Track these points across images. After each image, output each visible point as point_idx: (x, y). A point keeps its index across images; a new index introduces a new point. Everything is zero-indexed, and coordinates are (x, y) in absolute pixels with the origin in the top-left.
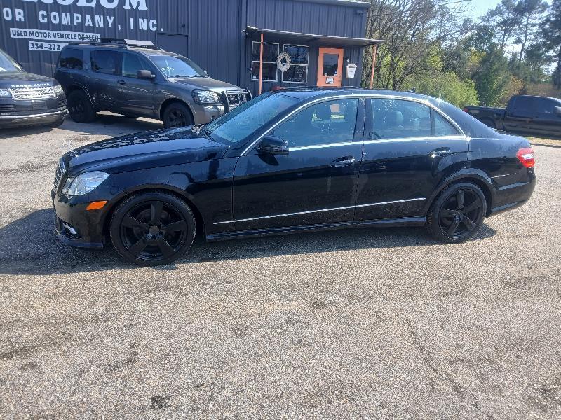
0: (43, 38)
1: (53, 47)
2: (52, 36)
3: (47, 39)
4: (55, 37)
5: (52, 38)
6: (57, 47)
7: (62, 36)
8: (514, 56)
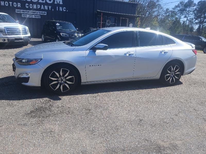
0: (27, 13)
1: (30, 16)
2: (30, 12)
6: (31, 16)
7: (33, 12)
8: (184, 22)
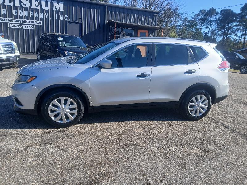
0: (15, 22)
1: (19, 26)
2: (19, 21)
3: (17, 23)
4: (20, 22)
5: (19, 23)
7: (24, 22)
8: (206, 33)
